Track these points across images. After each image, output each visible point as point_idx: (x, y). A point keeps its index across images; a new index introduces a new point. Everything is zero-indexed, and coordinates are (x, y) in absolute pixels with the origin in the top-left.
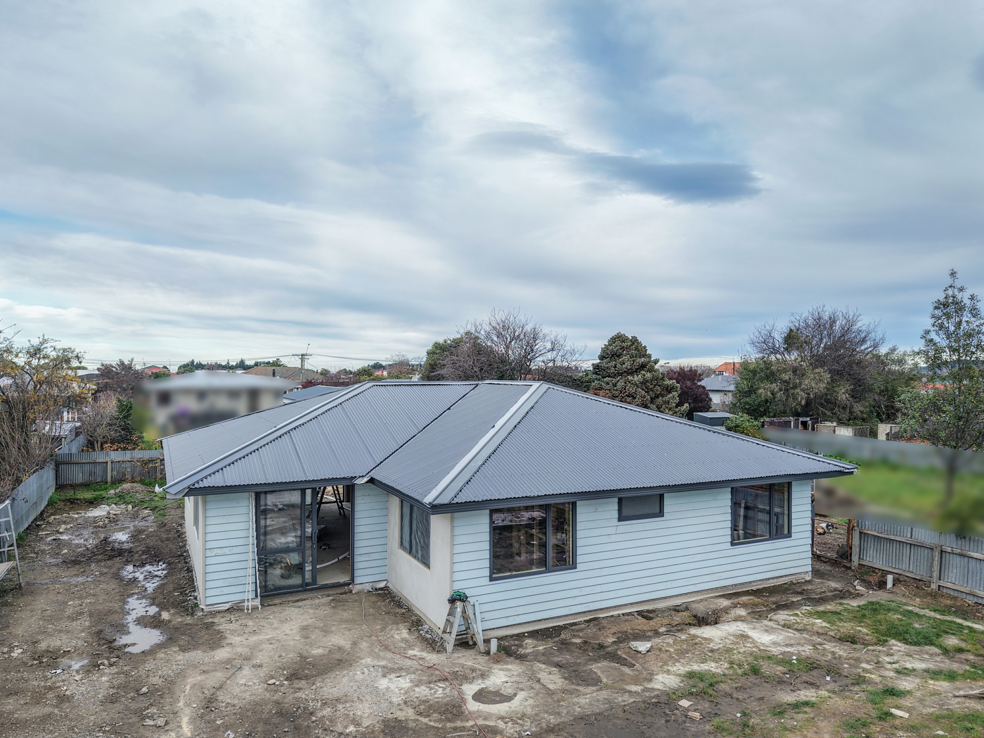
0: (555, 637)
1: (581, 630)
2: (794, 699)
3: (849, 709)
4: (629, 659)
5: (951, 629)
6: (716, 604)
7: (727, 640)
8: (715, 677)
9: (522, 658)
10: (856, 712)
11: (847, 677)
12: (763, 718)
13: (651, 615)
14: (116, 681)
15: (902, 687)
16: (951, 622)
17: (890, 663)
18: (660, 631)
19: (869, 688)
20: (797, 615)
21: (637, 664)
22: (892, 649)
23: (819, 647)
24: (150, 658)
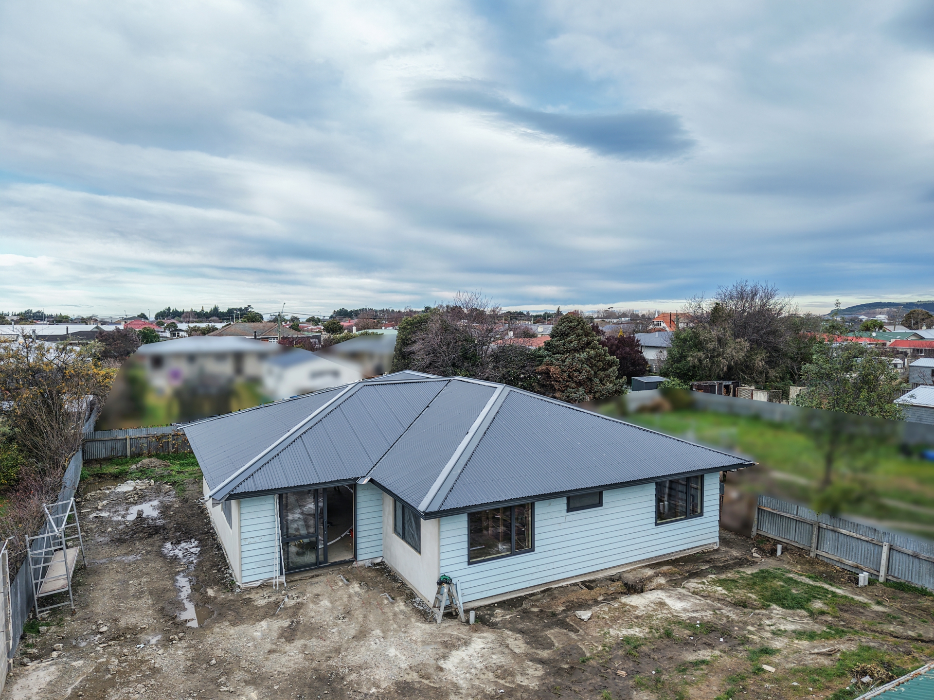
0: (518, 607)
1: (538, 600)
2: (694, 658)
3: (733, 666)
4: (574, 625)
5: (818, 594)
6: (643, 574)
7: (649, 608)
8: (638, 641)
9: (493, 626)
10: (738, 668)
11: (736, 638)
12: (671, 674)
13: (592, 585)
14: (190, 654)
15: (774, 646)
16: (820, 587)
17: (769, 626)
18: (599, 599)
19: (750, 648)
20: (703, 583)
21: (581, 630)
22: (772, 612)
23: (718, 612)
24: (208, 632)
